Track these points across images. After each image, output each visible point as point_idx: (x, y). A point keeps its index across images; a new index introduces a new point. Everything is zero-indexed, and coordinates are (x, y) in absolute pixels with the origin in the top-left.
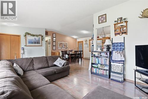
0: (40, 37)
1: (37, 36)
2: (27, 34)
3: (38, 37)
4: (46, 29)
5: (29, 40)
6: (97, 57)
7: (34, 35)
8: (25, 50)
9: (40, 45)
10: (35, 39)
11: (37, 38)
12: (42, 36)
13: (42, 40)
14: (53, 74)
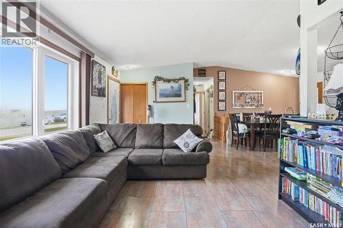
0: (182, 82)
1: (175, 81)
2: (158, 79)
3: (177, 82)
4: (194, 63)
5: (161, 90)
6: (301, 141)
7: (169, 81)
8: (155, 110)
9: (182, 99)
10: (172, 87)
11: (175, 85)
12: (186, 81)
13: (186, 88)
14: (155, 165)
